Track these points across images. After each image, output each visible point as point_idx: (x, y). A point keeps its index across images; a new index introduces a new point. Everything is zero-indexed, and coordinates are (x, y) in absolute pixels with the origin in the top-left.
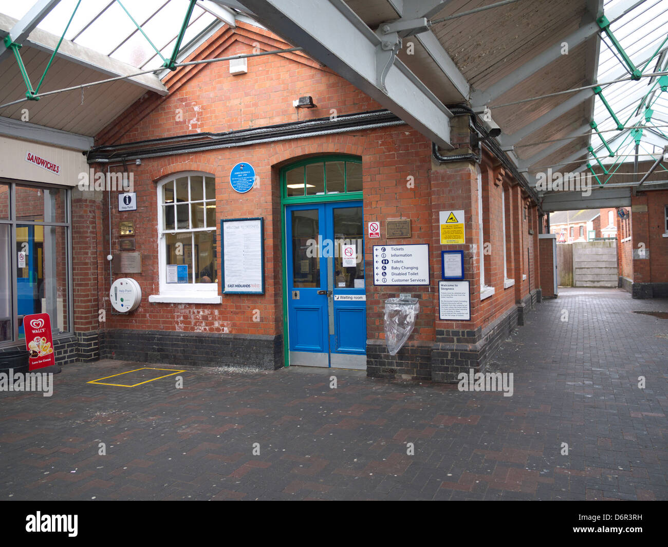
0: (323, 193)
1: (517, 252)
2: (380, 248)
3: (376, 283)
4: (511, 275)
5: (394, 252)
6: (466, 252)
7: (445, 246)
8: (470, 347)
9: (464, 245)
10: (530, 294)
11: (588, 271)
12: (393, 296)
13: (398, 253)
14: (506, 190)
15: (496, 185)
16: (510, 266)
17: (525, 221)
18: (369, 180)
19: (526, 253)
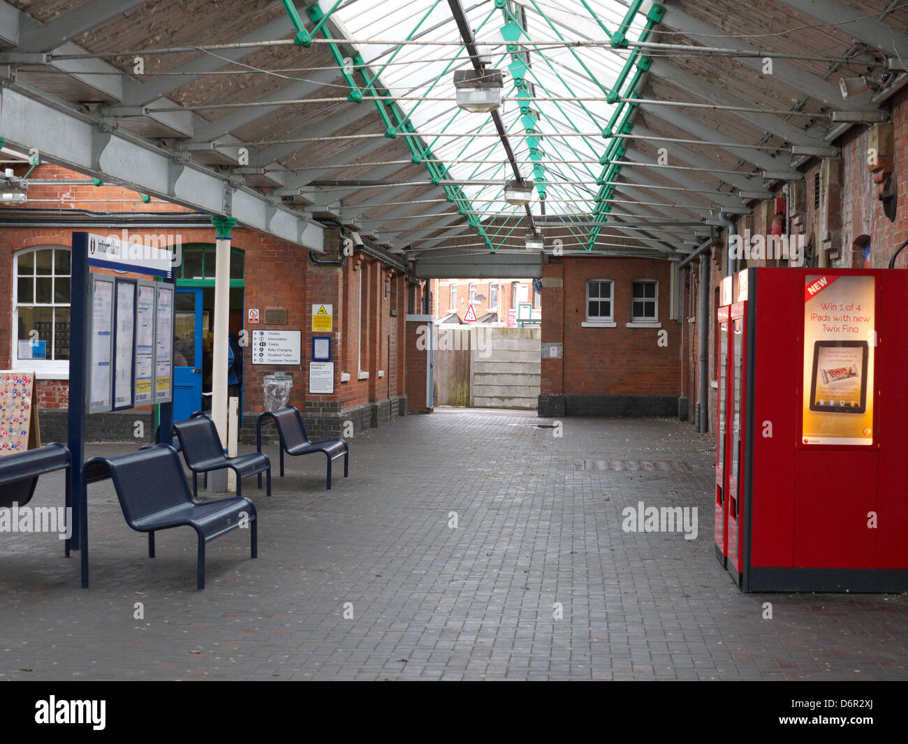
0: (201, 278)
1: (373, 340)
2: (258, 332)
3: (254, 362)
4: (365, 366)
5: (271, 336)
6: (333, 338)
7: (316, 333)
8: (333, 415)
9: (331, 333)
10: (388, 398)
11: (495, 380)
12: (269, 374)
13: (274, 337)
14: (364, 268)
15: (354, 270)
16: (365, 356)
17: (385, 299)
18: (251, 272)
19: (385, 343)
